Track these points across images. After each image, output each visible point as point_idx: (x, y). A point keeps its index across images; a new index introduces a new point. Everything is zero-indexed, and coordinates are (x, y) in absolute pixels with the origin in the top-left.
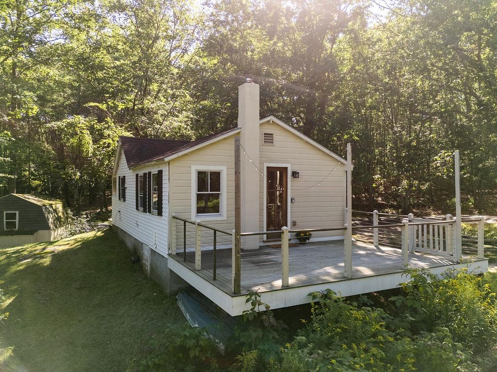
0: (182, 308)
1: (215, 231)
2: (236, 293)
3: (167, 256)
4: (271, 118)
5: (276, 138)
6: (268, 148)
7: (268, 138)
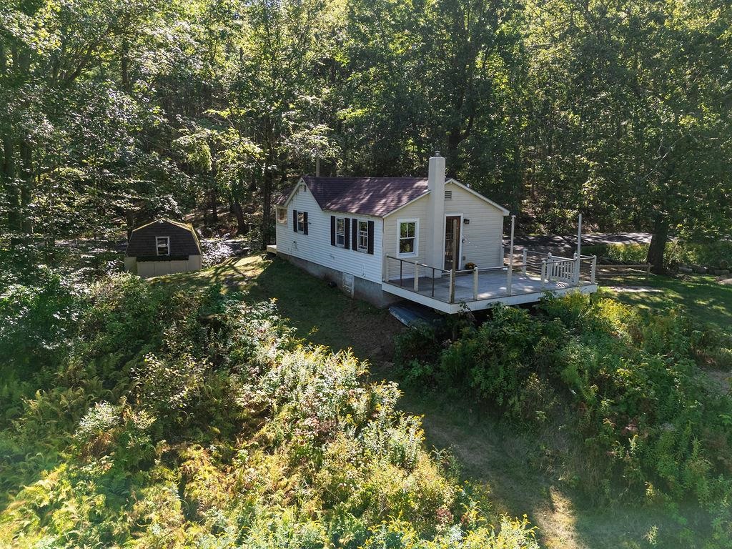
0: (397, 316)
1: (434, 269)
2: (452, 302)
3: (381, 283)
4: (452, 180)
5: (454, 194)
6: (449, 202)
7: (448, 195)
